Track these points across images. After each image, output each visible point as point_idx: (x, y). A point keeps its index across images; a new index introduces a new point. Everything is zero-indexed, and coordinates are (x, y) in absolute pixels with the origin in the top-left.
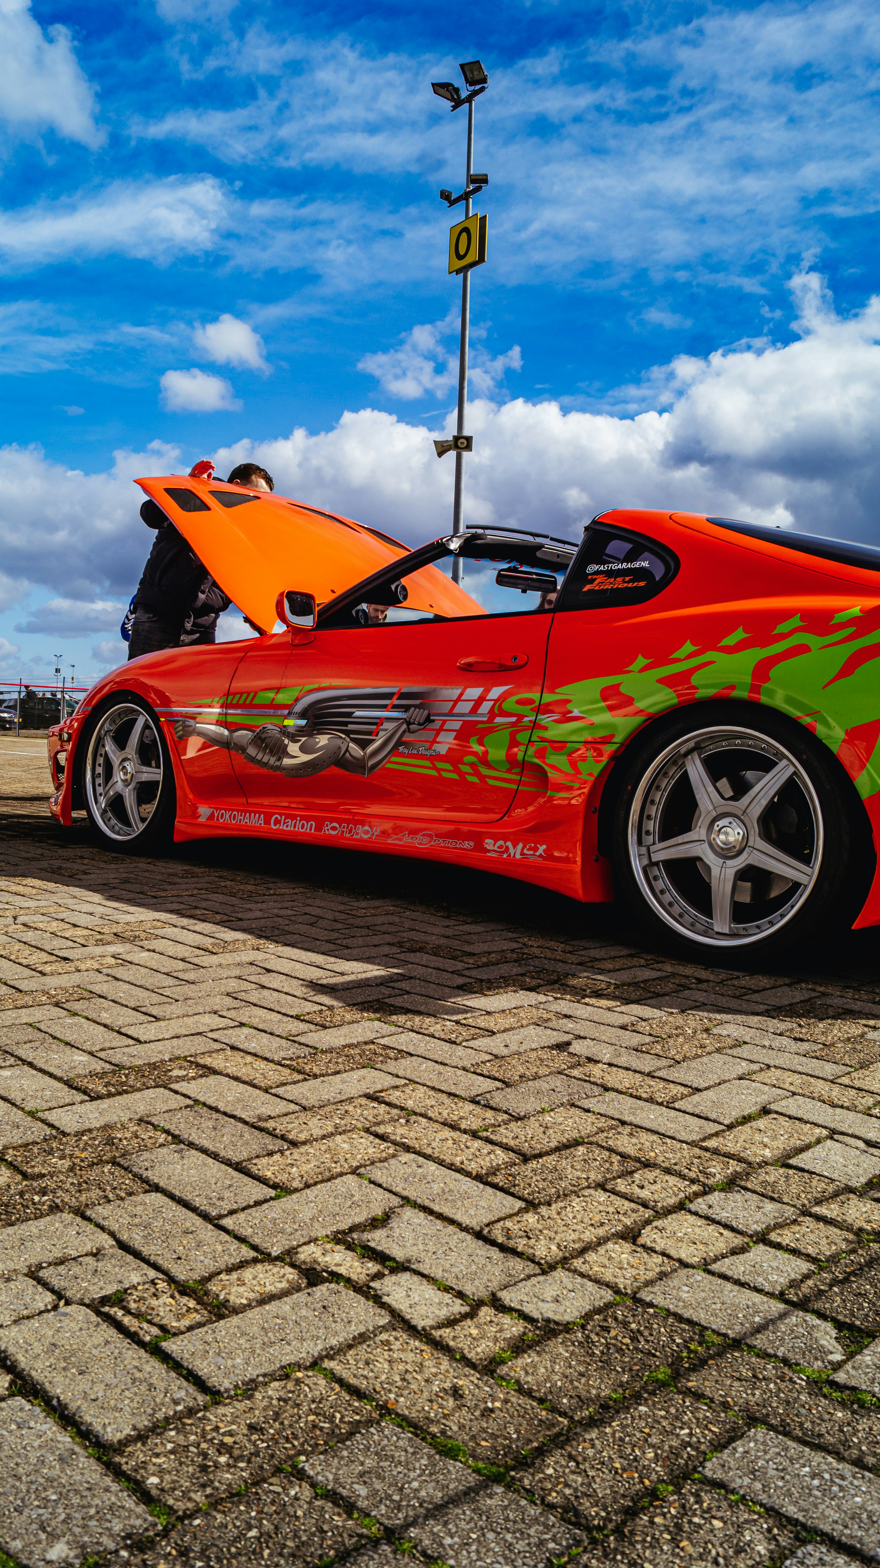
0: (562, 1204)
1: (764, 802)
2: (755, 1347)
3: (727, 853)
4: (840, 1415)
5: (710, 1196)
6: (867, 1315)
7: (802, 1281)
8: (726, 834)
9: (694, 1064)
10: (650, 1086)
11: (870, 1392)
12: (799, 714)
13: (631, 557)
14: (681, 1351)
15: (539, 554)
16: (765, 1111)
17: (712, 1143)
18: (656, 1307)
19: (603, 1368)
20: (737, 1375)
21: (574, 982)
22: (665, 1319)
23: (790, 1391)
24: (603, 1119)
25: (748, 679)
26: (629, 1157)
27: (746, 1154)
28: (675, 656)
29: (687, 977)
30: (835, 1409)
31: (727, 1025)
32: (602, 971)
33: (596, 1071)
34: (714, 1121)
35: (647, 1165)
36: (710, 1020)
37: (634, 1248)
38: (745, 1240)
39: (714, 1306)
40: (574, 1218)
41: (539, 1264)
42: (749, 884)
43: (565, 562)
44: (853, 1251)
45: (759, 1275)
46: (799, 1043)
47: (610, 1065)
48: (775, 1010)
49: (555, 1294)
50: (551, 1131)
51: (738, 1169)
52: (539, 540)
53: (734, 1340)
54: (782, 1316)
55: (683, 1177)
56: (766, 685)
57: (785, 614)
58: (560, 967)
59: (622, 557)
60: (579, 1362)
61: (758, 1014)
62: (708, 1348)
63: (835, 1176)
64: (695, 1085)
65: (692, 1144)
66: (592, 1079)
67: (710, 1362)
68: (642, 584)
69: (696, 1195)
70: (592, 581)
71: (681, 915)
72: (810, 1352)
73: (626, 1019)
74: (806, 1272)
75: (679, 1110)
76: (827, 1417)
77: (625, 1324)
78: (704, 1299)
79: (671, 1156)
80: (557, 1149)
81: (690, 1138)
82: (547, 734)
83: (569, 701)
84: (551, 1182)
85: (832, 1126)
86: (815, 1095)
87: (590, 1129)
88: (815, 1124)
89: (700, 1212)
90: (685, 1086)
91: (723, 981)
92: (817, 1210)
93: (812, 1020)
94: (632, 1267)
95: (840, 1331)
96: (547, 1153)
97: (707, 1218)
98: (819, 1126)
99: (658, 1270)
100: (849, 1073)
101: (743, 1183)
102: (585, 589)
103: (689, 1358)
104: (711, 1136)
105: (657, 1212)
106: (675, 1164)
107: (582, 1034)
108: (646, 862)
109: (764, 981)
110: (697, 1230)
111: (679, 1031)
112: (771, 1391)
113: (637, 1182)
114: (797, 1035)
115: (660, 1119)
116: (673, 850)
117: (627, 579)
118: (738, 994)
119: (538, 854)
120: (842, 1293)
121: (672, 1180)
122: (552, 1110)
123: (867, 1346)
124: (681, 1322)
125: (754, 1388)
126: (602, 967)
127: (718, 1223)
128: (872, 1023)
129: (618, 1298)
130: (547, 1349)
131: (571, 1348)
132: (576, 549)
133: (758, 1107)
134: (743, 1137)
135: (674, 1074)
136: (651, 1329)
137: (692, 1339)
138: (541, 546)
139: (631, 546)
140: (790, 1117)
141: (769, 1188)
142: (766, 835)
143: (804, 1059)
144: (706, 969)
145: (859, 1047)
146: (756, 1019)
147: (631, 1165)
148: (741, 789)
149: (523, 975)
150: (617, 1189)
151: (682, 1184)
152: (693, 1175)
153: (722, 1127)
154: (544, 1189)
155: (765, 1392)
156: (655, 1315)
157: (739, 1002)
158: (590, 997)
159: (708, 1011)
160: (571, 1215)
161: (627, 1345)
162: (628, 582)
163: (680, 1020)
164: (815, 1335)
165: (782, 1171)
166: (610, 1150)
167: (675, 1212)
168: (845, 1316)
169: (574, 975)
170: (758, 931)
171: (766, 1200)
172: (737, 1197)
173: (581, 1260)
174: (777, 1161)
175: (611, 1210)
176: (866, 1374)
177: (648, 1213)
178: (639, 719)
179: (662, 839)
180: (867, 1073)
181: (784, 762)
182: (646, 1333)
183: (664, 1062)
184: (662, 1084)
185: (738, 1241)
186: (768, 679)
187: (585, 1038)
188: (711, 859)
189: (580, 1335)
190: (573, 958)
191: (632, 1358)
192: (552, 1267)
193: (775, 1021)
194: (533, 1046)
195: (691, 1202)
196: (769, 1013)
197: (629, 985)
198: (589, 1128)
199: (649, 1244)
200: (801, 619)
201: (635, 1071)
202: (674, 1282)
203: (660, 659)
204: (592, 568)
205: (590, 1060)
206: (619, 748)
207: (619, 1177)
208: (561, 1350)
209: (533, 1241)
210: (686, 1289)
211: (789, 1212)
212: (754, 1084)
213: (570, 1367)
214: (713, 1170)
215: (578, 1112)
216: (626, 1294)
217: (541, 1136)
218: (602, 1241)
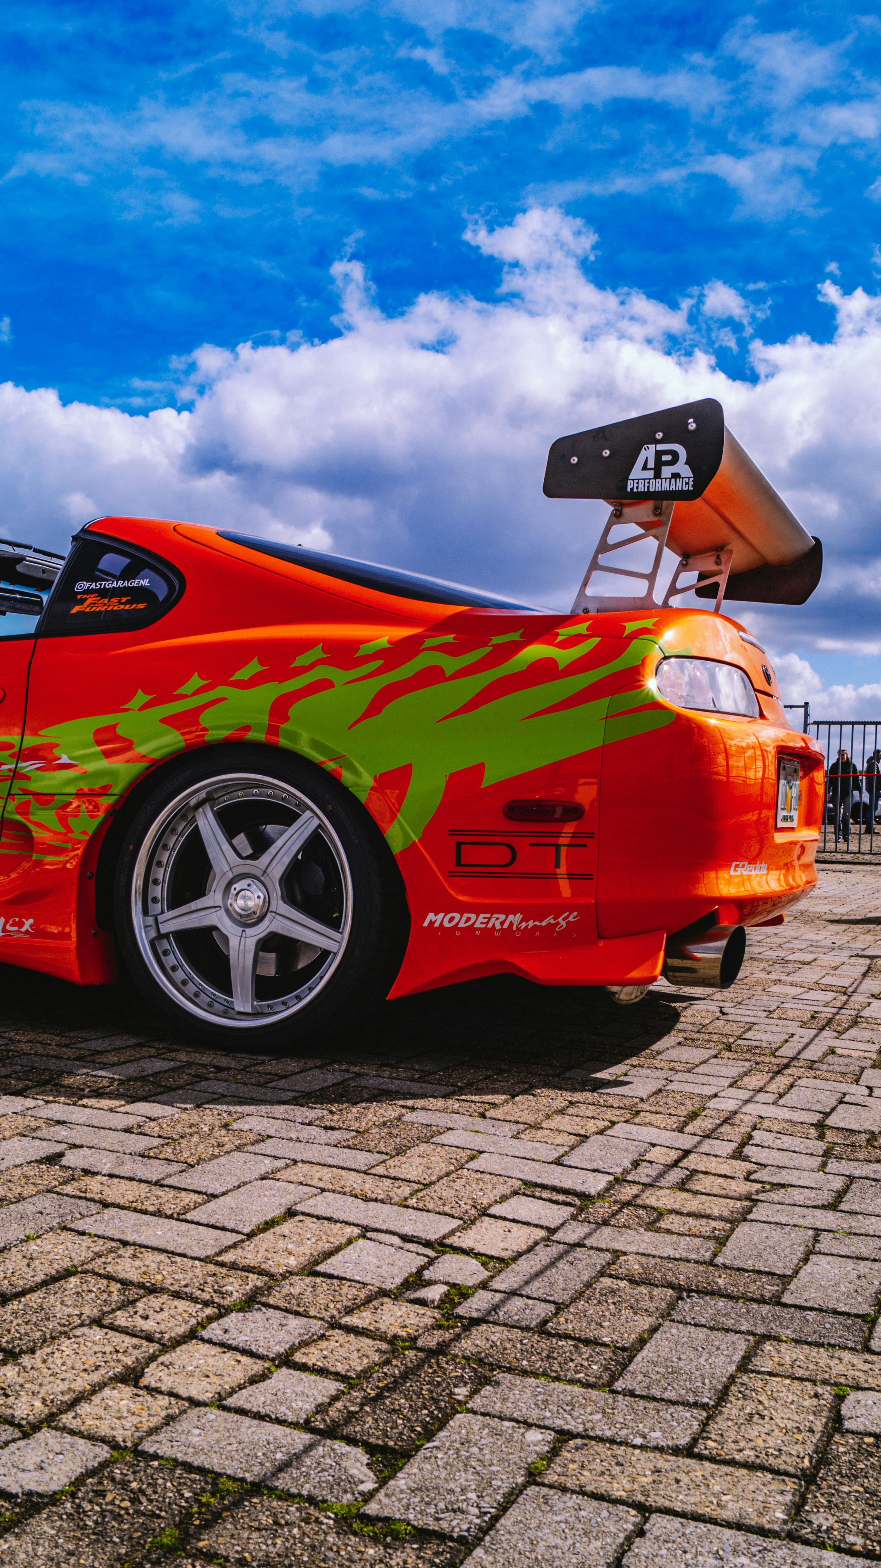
0: (49, 1350)
1: (287, 860)
2: (276, 1488)
3: (246, 920)
4: (371, 1551)
5: (225, 1319)
6: (401, 1433)
7: (330, 1404)
8: (244, 897)
9: (209, 1166)
10: (158, 1197)
11: (404, 1520)
12: (322, 759)
13: (128, 573)
14: (191, 1507)
15: (19, 568)
16: (291, 1213)
17: (228, 1257)
18: (162, 1458)
19: (97, 1541)
20: (255, 1524)
21: (68, 1081)
22: (172, 1471)
23: (316, 1533)
24: (101, 1242)
25: (265, 719)
26: (131, 1283)
27: (271, 1266)
28: (180, 691)
29: (204, 1066)
30: (366, 1546)
31: (249, 1119)
32: (104, 1066)
33: (94, 1185)
34: (232, 1231)
35: (153, 1290)
36: (230, 1114)
37: (135, 1391)
38: (267, 1365)
39: (229, 1448)
40: (63, 1365)
41: (19, 1426)
42: (273, 955)
43: (51, 578)
44: (387, 1362)
45: (281, 1404)
46: (330, 1132)
47: (111, 1176)
48: (303, 1097)
49: (38, 1460)
50: (37, 1262)
51: (259, 1284)
52: (19, 551)
53: (253, 1484)
54: (308, 1448)
55: (194, 1300)
56: (284, 726)
57: (306, 644)
58: (53, 1065)
59: (118, 574)
60: (68, 1539)
61: (284, 1103)
62: (222, 1498)
63: (367, 1280)
64: (210, 1191)
65: (206, 1260)
66: (88, 1195)
67: (225, 1514)
68: (142, 606)
69: (210, 1319)
70: (82, 602)
71: (196, 995)
72: (339, 1485)
73: (131, 1121)
74: (334, 1393)
75: (192, 1222)
76: (356, 1556)
77: (124, 1484)
78: (218, 1441)
79: (181, 1276)
80: (44, 1284)
81: (202, 1254)
82: (33, 786)
83: (57, 745)
84: (36, 1325)
85: (364, 1223)
86: (347, 1190)
87: (85, 1255)
88: (346, 1223)
89: (215, 1339)
90: (199, 1193)
91: (246, 1067)
92: (347, 1320)
93: (345, 1105)
94: (133, 1414)
95: (372, 1455)
96: (32, 1290)
97: (222, 1345)
98: (350, 1224)
99: (164, 1414)
100: (384, 1162)
101: (264, 1299)
102: (74, 611)
103: (200, 1513)
104: (227, 1249)
105: (163, 1345)
106: (186, 1286)
107: (78, 1142)
108: (153, 934)
109: (293, 1065)
110: (210, 1360)
111: (194, 1129)
112: (294, 1538)
113: (141, 1312)
114: (328, 1124)
115: (169, 1234)
116: (185, 918)
117: (124, 600)
118: (262, 1081)
119: (23, 930)
120: (374, 1412)
121: (182, 1305)
122: (39, 1237)
123: (401, 1469)
124: (191, 1472)
125: (275, 1536)
126: (105, 1060)
127: (236, 1349)
128: (410, 1103)
129: (116, 1454)
130: (28, 1529)
131: (58, 1523)
132: (62, 562)
133: (283, 1210)
134: (265, 1246)
135: (189, 1180)
136: (154, 1485)
137: (203, 1490)
138: (21, 559)
139: (128, 561)
140: (318, 1218)
141: (293, 1301)
142: (290, 898)
143: (336, 1149)
144: (226, 1055)
145: (395, 1131)
146: (283, 1108)
147: (133, 1293)
148: (260, 845)
149: (7, 1076)
150: (116, 1323)
151: (193, 1308)
152: (206, 1296)
153: (241, 1237)
154: (27, 1334)
155: (287, 1540)
156: (160, 1469)
157: (264, 1090)
158: (88, 1097)
159: (228, 1104)
160: (59, 1362)
161: (126, 1509)
162: (125, 604)
163: (194, 1116)
164: (344, 1464)
165: (308, 1280)
166: (109, 1277)
167: (185, 1342)
168: (378, 1438)
169: (70, 1073)
170: (284, 1008)
171: (290, 1316)
172: (257, 1316)
173: (71, 1414)
174: (303, 1269)
175: (108, 1349)
176: (400, 1500)
177: (153, 1348)
178: (140, 767)
179: (172, 906)
180: (403, 1159)
181: (308, 814)
182: (149, 1491)
183: (176, 1167)
184: (172, 1193)
185: (258, 1367)
186: (286, 719)
187: (81, 1147)
188: (228, 927)
189: (69, 1505)
190: (70, 1053)
191: (132, 1524)
192: (36, 1428)
193: (304, 1109)
194: (18, 1162)
195: (204, 1328)
196: (296, 1101)
197: (136, 1079)
198: (83, 1254)
199: (154, 1385)
200: (324, 650)
201: (141, 1181)
202: (184, 1425)
203: (163, 696)
204: (82, 586)
205: (86, 1172)
206: (117, 802)
207: (119, 1309)
208: (46, 1528)
209: (12, 1399)
210: (197, 1431)
211: (317, 1326)
212: (278, 1184)
213: (57, 1547)
214: (229, 1288)
215: (70, 1236)
216: (126, 1447)
217: (25, 1269)
218: (97, 1388)
